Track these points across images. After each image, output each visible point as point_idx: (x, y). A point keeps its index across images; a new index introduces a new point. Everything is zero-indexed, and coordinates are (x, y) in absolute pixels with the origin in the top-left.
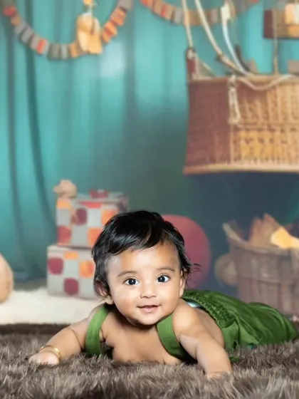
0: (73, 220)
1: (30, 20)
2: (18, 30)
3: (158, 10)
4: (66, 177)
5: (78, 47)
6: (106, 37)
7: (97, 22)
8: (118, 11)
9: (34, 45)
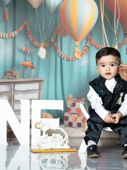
0: (72, 106)
1: (61, 49)
2: (58, 53)
3: (97, 47)
4: (70, 94)
5: (75, 57)
6: (82, 55)
7: (80, 50)
8: (86, 47)
9: (62, 57)
